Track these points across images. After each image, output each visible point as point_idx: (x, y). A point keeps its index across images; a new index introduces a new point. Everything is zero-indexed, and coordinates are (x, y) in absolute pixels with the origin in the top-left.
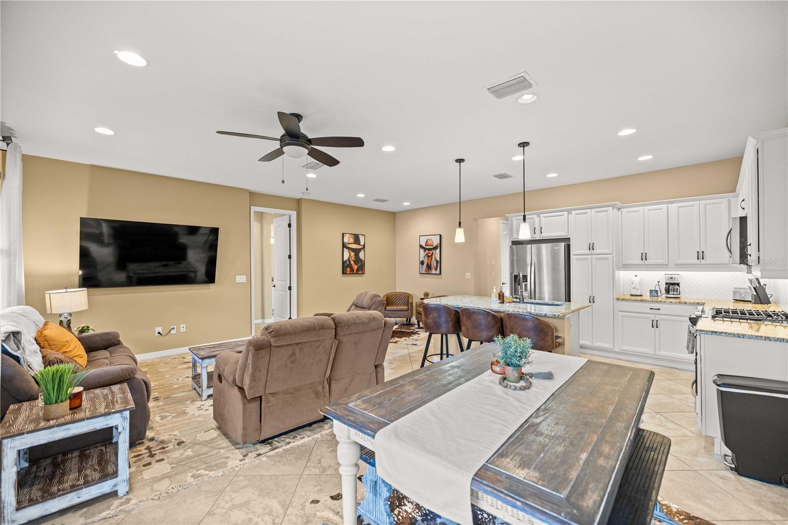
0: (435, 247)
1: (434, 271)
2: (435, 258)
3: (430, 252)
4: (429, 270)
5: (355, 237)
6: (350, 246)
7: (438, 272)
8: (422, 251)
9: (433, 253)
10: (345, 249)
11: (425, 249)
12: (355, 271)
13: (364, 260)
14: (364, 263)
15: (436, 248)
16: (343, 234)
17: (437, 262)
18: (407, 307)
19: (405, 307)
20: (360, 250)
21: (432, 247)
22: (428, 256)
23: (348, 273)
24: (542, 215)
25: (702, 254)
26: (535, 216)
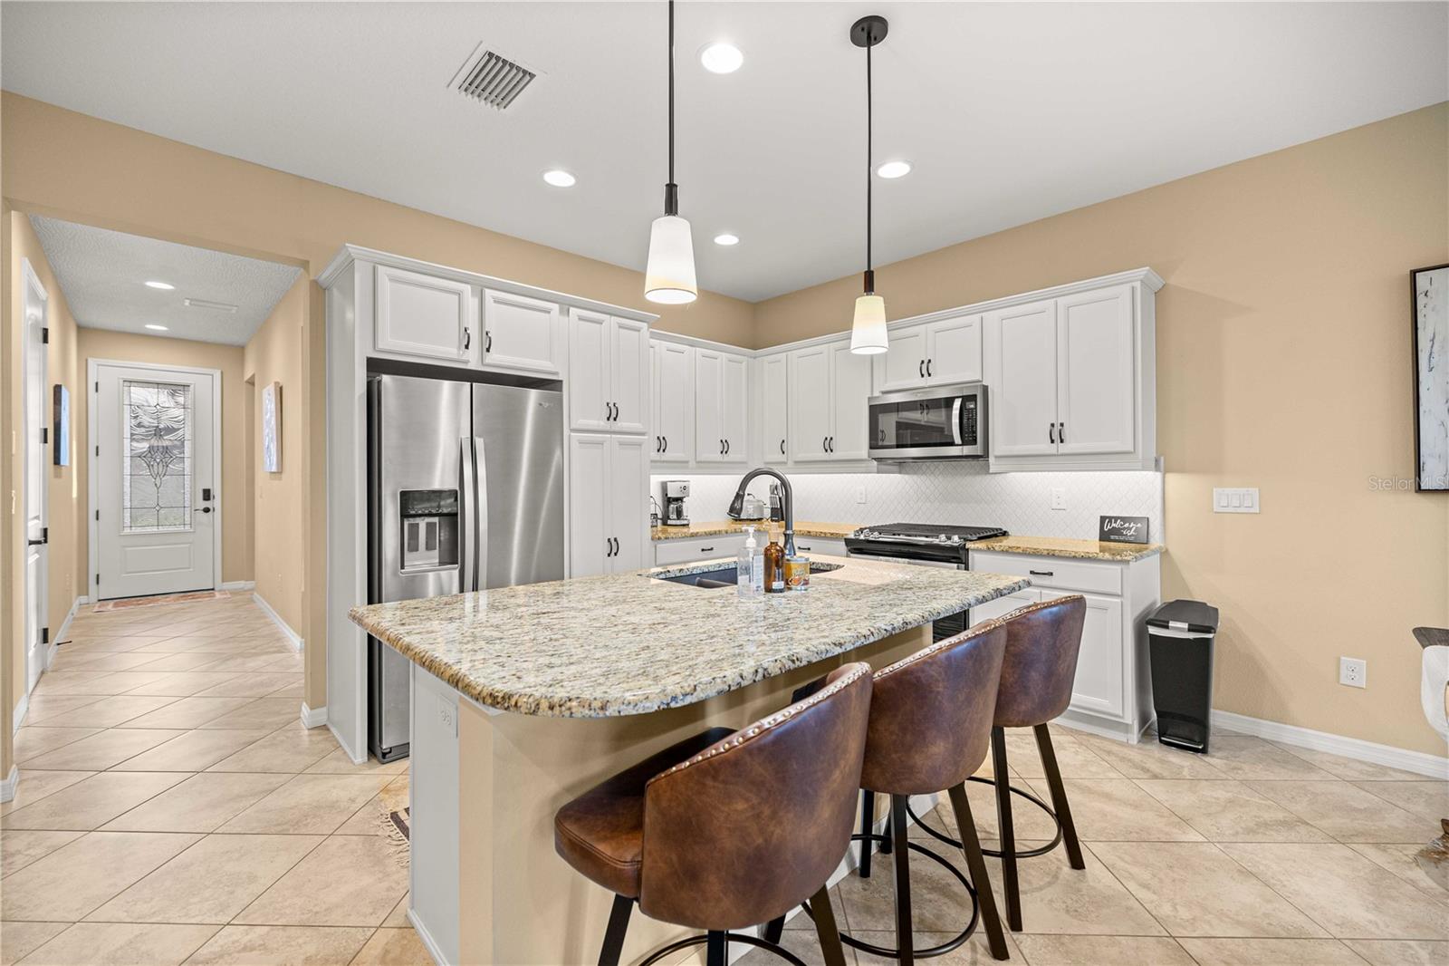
24: (488, 292)
25: (725, 444)
26: (467, 289)
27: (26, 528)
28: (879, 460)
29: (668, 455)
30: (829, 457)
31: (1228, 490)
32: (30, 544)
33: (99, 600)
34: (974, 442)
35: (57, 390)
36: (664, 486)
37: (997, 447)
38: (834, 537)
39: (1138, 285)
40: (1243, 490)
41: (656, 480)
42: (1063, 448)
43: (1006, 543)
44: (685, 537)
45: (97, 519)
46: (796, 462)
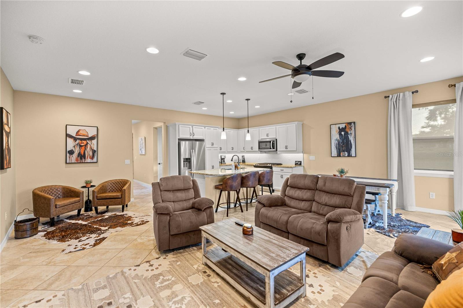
1: (89, 160)
7: (94, 161)
8: (70, 140)
17: (93, 151)
21: (86, 137)
24: (194, 126)
25: (233, 148)
26: (191, 126)
28: (261, 151)
29: (222, 151)
30: (252, 151)
31: (311, 157)
34: (274, 149)
36: (221, 156)
37: (278, 149)
38: (252, 165)
39: (297, 124)
40: (313, 156)
41: (220, 155)
42: (288, 150)
43: (282, 166)
44: (225, 166)
46: (247, 151)
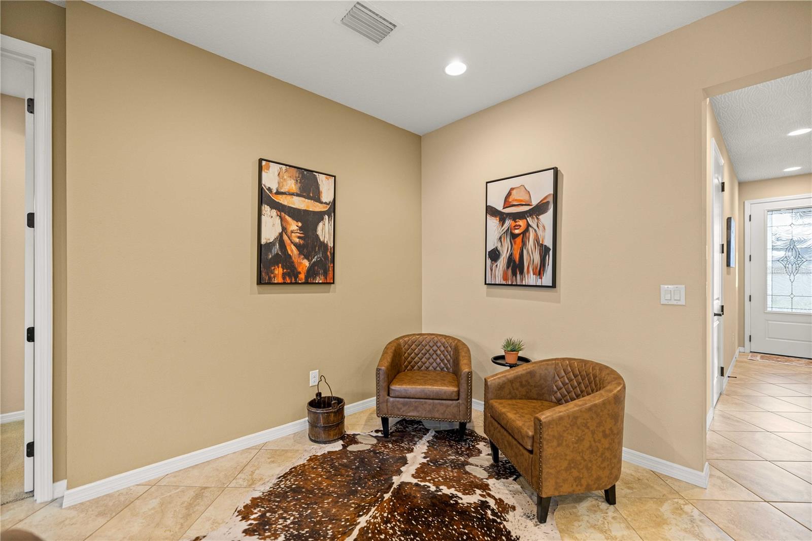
0: (537, 206)
1: (531, 279)
2: (537, 239)
3: (522, 223)
4: (514, 274)
5: (303, 177)
6: (284, 200)
7: (547, 279)
8: (493, 222)
9: (528, 225)
10: (266, 209)
11: (502, 217)
12: (302, 276)
13: (331, 244)
14: (333, 255)
15: (539, 209)
16: (261, 160)
17: (544, 251)
18: (456, 389)
19: (450, 389)
20: (319, 216)
21: (526, 208)
22: (514, 236)
23: (280, 280)
27: (713, 305)
32: (715, 315)
33: (751, 352)
35: (729, 220)
45: (750, 301)
